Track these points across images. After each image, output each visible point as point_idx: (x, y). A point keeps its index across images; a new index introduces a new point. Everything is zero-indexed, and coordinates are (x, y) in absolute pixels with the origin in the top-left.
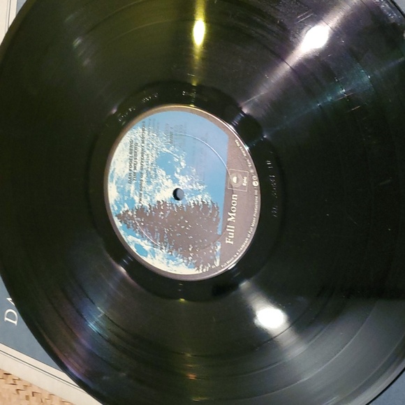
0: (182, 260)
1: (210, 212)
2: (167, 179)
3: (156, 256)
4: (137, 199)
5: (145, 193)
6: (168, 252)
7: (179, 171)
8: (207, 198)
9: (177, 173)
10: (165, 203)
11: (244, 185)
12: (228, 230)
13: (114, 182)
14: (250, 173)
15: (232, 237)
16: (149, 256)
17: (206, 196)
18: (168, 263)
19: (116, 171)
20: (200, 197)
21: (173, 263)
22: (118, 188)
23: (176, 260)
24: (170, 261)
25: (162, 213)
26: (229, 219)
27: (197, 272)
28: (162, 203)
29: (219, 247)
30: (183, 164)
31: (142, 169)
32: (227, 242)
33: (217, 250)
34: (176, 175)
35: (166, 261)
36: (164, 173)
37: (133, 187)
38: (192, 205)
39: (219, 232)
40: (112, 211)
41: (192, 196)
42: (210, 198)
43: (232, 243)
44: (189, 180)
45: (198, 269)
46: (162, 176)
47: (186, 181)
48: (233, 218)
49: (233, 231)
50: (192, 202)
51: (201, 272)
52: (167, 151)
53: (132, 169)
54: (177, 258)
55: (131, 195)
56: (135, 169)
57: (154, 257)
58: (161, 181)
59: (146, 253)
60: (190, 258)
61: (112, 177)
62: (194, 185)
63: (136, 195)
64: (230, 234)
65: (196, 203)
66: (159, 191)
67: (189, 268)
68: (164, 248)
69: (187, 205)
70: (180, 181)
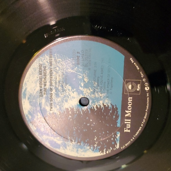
0: (89, 147)
1: (111, 112)
2: (73, 92)
3: (67, 147)
4: (48, 108)
5: (55, 103)
6: (77, 143)
7: (82, 85)
8: (108, 102)
9: (81, 87)
10: (72, 109)
11: (138, 90)
12: (125, 123)
13: (27, 98)
14: (143, 82)
15: (129, 127)
16: (61, 148)
17: (106, 101)
18: (77, 151)
19: (28, 90)
20: (101, 102)
21: (82, 150)
22: (30, 102)
23: (84, 148)
24: (79, 149)
25: (70, 116)
26: (126, 115)
27: (102, 154)
28: (70, 109)
29: (119, 135)
30: (86, 80)
31: (51, 85)
32: (125, 131)
33: (117, 137)
34: (80, 88)
35: (75, 150)
36: (70, 88)
37: (43, 101)
38: (95, 108)
39: (119, 125)
40: (27, 120)
41: (95, 102)
42: (110, 102)
43: (129, 131)
44: (92, 91)
45: (103, 152)
46: (69, 90)
47: (89, 92)
48: (130, 114)
49: (130, 123)
50: (95, 106)
51: (105, 153)
52: (72, 71)
53: (43, 86)
54: (85, 146)
55: (43, 106)
56: (45, 85)
57: (66, 148)
58: (67, 94)
59: (58, 146)
60: (95, 145)
61: (25, 95)
62: (96, 94)
63: (47, 105)
64: (127, 125)
65: (99, 107)
66: (66, 101)
67: (95, 152)
68: (73, 140)
69: (91, 109)
70: (85, 92)
